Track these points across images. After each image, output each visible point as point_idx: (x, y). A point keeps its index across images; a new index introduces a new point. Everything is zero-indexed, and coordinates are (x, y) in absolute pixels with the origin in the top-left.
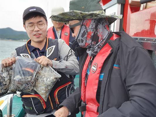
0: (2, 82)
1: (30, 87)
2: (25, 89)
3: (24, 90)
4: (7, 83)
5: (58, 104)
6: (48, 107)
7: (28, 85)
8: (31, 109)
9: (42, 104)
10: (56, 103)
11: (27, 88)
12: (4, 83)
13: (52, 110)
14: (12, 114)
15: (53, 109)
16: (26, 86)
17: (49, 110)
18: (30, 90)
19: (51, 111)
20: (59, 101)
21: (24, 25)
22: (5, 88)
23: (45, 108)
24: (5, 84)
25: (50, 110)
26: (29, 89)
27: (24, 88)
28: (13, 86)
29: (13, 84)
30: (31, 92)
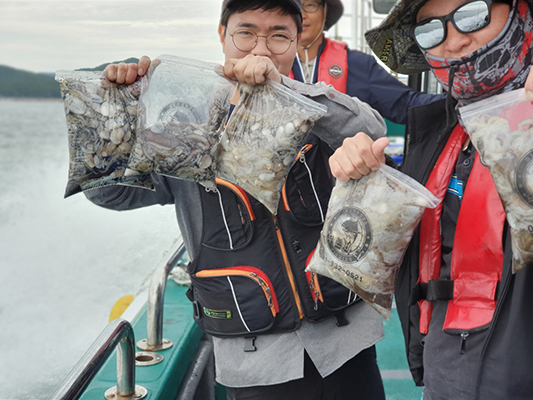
0: (96, 130)
1: (199, 158)
2: (182, 164)
3: (180, 167)
4: (111, 138)
5: (319, 300)
6: (286, 310)
7: (194, 152)
8: (229, 316)
9: (269, 299)
10: (311, 297)
11: (190, 162)
12: (103, 135)
13: (297, 320)
14: (164, 340)
15: (301, 317)
16: (186, 154)
17: (288, 321)
18: (202, 169)
19: (295, 323)
20: (323, 292)
21: (223, 28)
22: (105, 154)
23: (277, 314)
24: (105, 140)
25: (291, 321)
26: (196, 164)
27: (180, 161)
28: (141, 152)
29: (142, 145)
30: (205, 179)
